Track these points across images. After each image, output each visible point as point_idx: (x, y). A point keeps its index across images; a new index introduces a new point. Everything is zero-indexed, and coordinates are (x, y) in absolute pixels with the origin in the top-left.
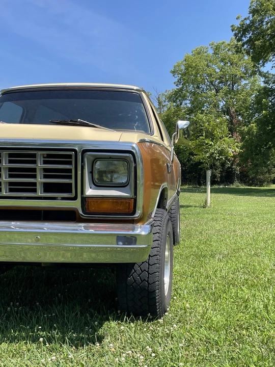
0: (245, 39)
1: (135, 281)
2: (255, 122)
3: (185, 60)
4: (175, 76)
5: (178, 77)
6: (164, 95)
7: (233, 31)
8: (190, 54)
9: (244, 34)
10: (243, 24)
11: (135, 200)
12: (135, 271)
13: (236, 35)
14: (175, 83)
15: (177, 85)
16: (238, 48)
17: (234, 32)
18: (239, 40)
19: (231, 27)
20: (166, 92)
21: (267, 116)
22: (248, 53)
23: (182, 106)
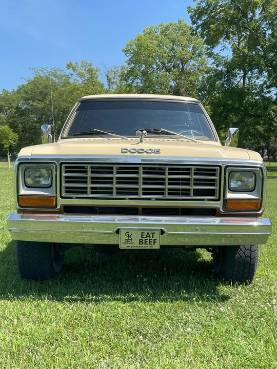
0: (200, 22)
1: (241, 257)
2: (209, 103)
3: (138, 40)
4: (128, 55)
5: (129, 56)
6: (113, 71)
7: (189, 12)
8: (142, 34)
9: (199, 18)
10: (199, 7)
11: (262, 201)
12: (241, 250)
13: (191, 17)
14: (126, 62)
15: (128, 64)
16: (193, 31)
17: (190, 14)
18: (194, 23)
19: (188, 8)
20: (115, 68)
21: (219, 98)
22: (202, 36)
23: (133, 85)
